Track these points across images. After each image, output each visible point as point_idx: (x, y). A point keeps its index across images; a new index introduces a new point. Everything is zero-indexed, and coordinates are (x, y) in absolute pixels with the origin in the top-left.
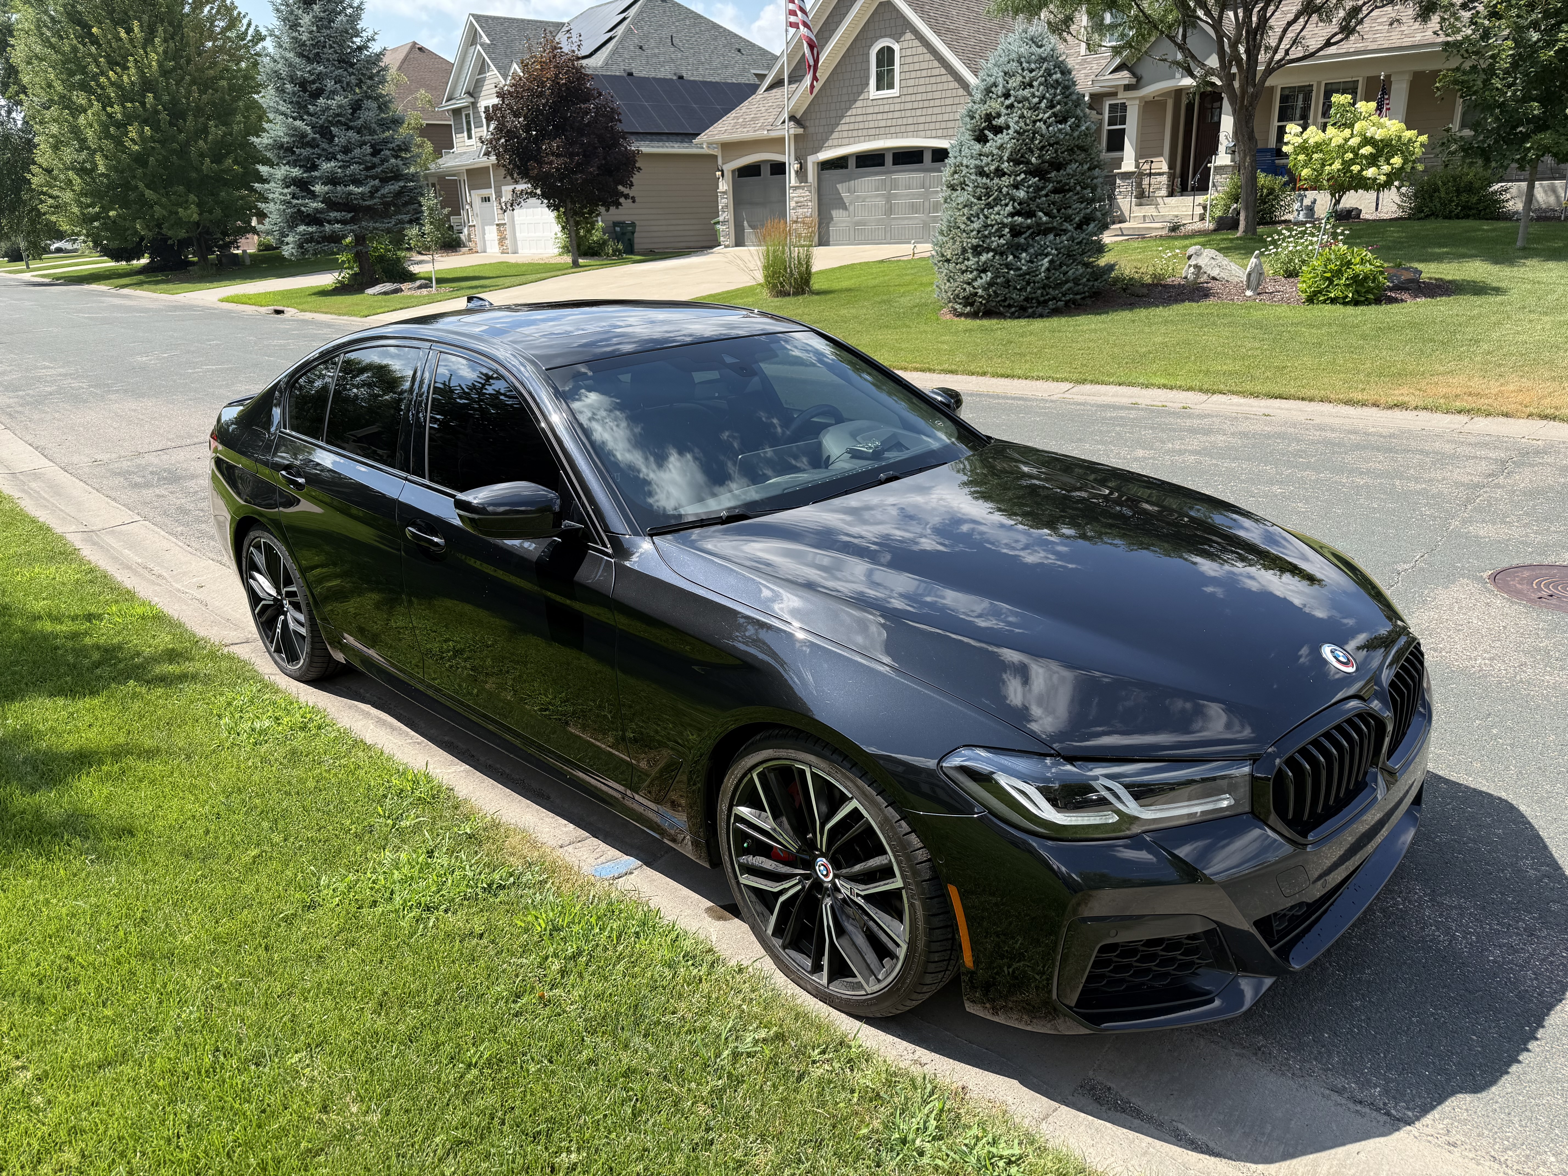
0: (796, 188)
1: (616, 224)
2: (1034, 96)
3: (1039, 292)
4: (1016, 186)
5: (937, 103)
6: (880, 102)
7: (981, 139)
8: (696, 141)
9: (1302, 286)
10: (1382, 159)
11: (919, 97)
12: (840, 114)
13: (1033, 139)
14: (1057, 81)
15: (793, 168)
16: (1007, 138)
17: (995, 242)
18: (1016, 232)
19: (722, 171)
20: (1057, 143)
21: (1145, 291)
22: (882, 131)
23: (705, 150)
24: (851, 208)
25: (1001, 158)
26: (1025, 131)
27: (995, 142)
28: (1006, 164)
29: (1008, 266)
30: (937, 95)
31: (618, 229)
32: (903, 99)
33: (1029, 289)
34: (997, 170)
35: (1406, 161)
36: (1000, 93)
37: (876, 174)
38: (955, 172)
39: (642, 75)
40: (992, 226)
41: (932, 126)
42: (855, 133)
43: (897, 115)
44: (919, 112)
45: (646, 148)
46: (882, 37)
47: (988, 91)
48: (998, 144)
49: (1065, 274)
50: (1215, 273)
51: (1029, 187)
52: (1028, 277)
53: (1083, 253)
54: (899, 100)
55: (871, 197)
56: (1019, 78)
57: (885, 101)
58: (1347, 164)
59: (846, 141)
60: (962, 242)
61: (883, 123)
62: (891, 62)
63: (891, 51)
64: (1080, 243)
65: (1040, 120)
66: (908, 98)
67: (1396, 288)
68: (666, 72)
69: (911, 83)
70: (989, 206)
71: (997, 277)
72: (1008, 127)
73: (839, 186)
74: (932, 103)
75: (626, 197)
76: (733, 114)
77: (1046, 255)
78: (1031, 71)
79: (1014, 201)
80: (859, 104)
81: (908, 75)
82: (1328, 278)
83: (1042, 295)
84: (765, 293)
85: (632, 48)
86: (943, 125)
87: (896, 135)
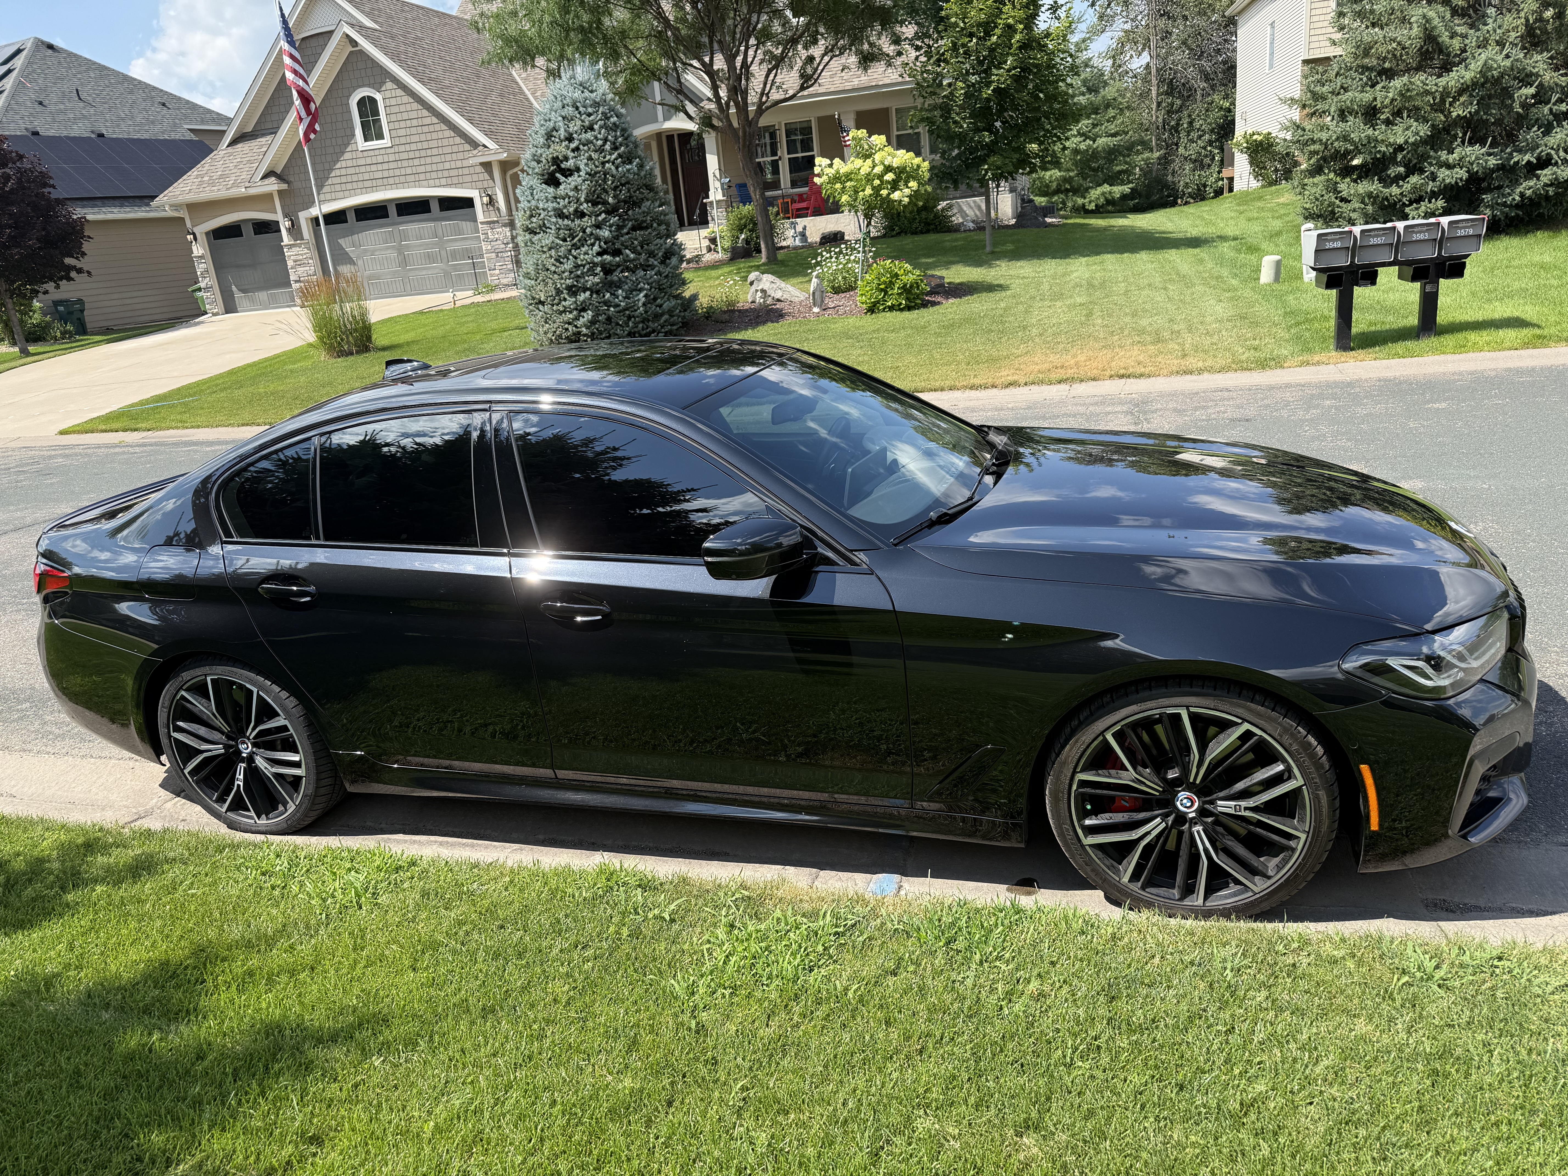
0: (291, 246)
1: (56, 303)
2: (596, 138)
3: (641, 325)
4: (598, 226)
5: (435, 151)
6: (372, 153)
7: (552, 181)
8: (154, 203)
9: (861, 298)
10: (902, 183)
11: (413, 147)
12: (327, 166)
13: (605, 180)
14: (614, 124)
15: (284, 225)
16: (580, 180)
17: (591, 280)
18: (608, 270)
19: (194, 234)
20: (628, 183)
21: (726, 317)
22: (380, 182)
23: (170, 213)
24: (360, 262)
25: (578, 200)
26: (596, 173)
27: (567, 185)
28: (585, 205)
29: (607, 303)
30: (433, 144)
31: (61, 308)
32: (396, 149)
33: (631, 324)
34: (576, 211)
35: (919, 184)
36: (562, 137)
37: (381, 226)
38: (531, 216)
39: (52, 133)
40: (584, 266)
41: (434, 175)
42: (349, 186)
43: (392, 165)
44: (416, 162)
45: (93, 215)
46: (360, 87)
47: (549, 136)
48: (572, 186)
49: (660, 306)
50: (778, 295)
51: (611, 226)
52: (628, 312)
53: (671, 286)
54: (392, 150)
55: (380, 250)
56: (579, 123)
57: (377, 152)
58: (877, 190)
59: (341, 194)
60: (554, 283)
61: (379, 175)
62: (376, 112)
63: (373, 101)
64: (666, 277)
65: (608, 162)
66: (402, 148)
67: (931, 293)
68: (80, 130)
69: (402, 132)
70: (576, 247)
71: (598, 315)
72: (578, 170)
73: (341, 241)
74: (429, 152)
75: (80, 271)
76: (194, 172)
77: (641, 290)
78: (589, 115)
79: (599, 240)
80: (347, 156)
81: (397, 125)
82: (882, 290)
83: (643, 329)
84: (322, 356)
85: (29, 104)
86: (446, 174)
87: (396, 186)
